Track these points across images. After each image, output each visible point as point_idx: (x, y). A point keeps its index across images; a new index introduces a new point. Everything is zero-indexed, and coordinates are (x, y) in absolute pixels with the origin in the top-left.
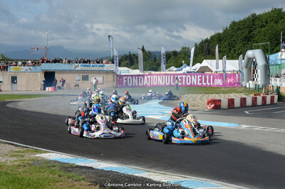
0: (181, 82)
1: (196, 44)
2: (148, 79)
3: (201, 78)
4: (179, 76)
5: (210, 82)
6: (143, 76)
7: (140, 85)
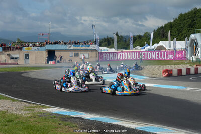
0: (144, 57)
1: (154, 30)
2: (120, 55)
3: (158, 54)
4: (143, 53)
5: (164, 57)
6: (117, 53)
7: (115, 59)
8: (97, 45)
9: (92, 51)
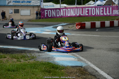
2: (63, 11)
3: (103, 10)
4: (86, 9)
5: (109, 13)
6: (60, 9)
7: (57, 16)
8: (39, 1)
9: (33, 6)
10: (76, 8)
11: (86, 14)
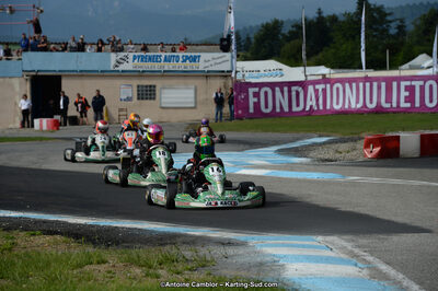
0: (410, 99)
2: (316, 91)
4: (403, 84)
6: (303, 84)
7: (295, 109)
8: (228, 55)
9: (208, 75)
10: (367, 79)
11: (404, 105)
